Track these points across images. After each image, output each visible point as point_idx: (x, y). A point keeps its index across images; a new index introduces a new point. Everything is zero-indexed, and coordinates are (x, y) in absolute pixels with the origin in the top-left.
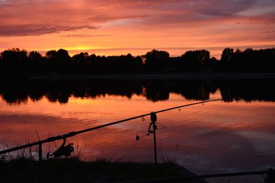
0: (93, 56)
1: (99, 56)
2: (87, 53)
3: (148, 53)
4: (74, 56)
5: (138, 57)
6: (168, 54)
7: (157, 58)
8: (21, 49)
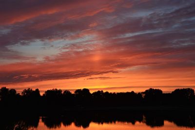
0: (107, 93)
1: (111, 93)
2: (102, 91)
3: (146, 91)
4: (93, 93)
5: (139, 93)
6: (161, 91)
7: (153, 94)
8: (58, 89)
